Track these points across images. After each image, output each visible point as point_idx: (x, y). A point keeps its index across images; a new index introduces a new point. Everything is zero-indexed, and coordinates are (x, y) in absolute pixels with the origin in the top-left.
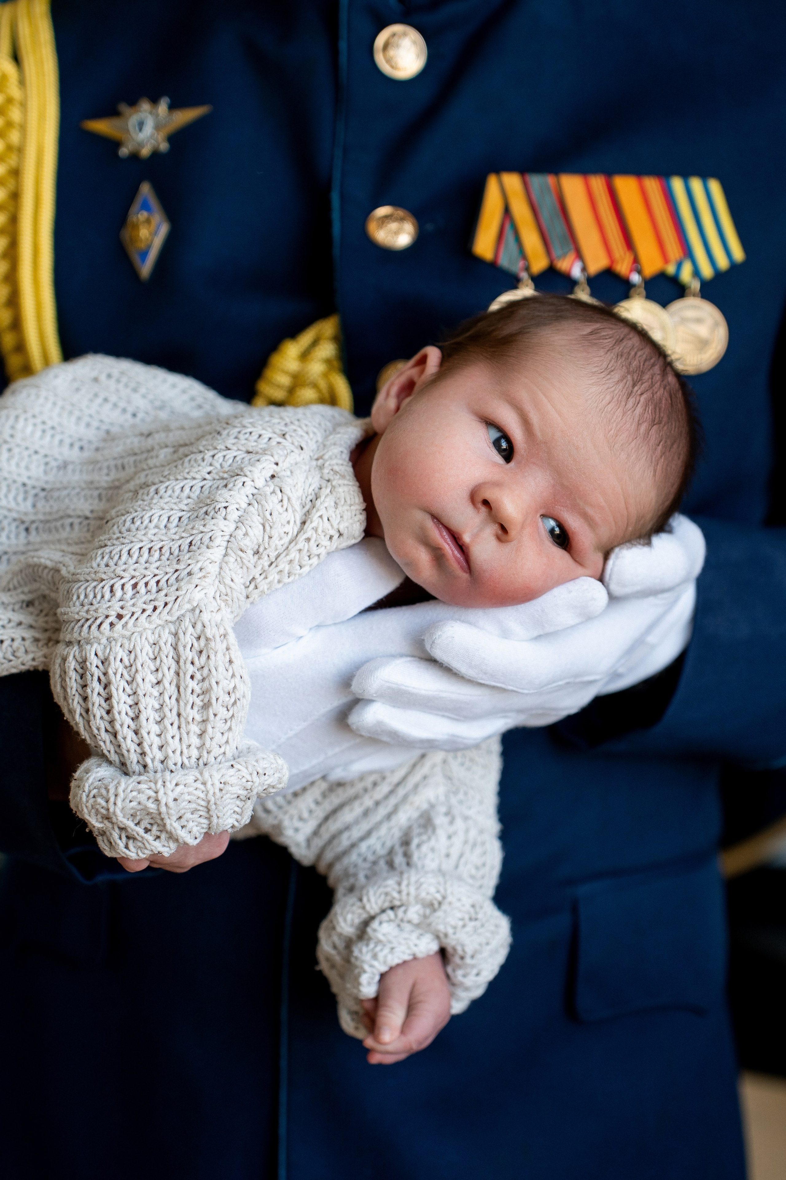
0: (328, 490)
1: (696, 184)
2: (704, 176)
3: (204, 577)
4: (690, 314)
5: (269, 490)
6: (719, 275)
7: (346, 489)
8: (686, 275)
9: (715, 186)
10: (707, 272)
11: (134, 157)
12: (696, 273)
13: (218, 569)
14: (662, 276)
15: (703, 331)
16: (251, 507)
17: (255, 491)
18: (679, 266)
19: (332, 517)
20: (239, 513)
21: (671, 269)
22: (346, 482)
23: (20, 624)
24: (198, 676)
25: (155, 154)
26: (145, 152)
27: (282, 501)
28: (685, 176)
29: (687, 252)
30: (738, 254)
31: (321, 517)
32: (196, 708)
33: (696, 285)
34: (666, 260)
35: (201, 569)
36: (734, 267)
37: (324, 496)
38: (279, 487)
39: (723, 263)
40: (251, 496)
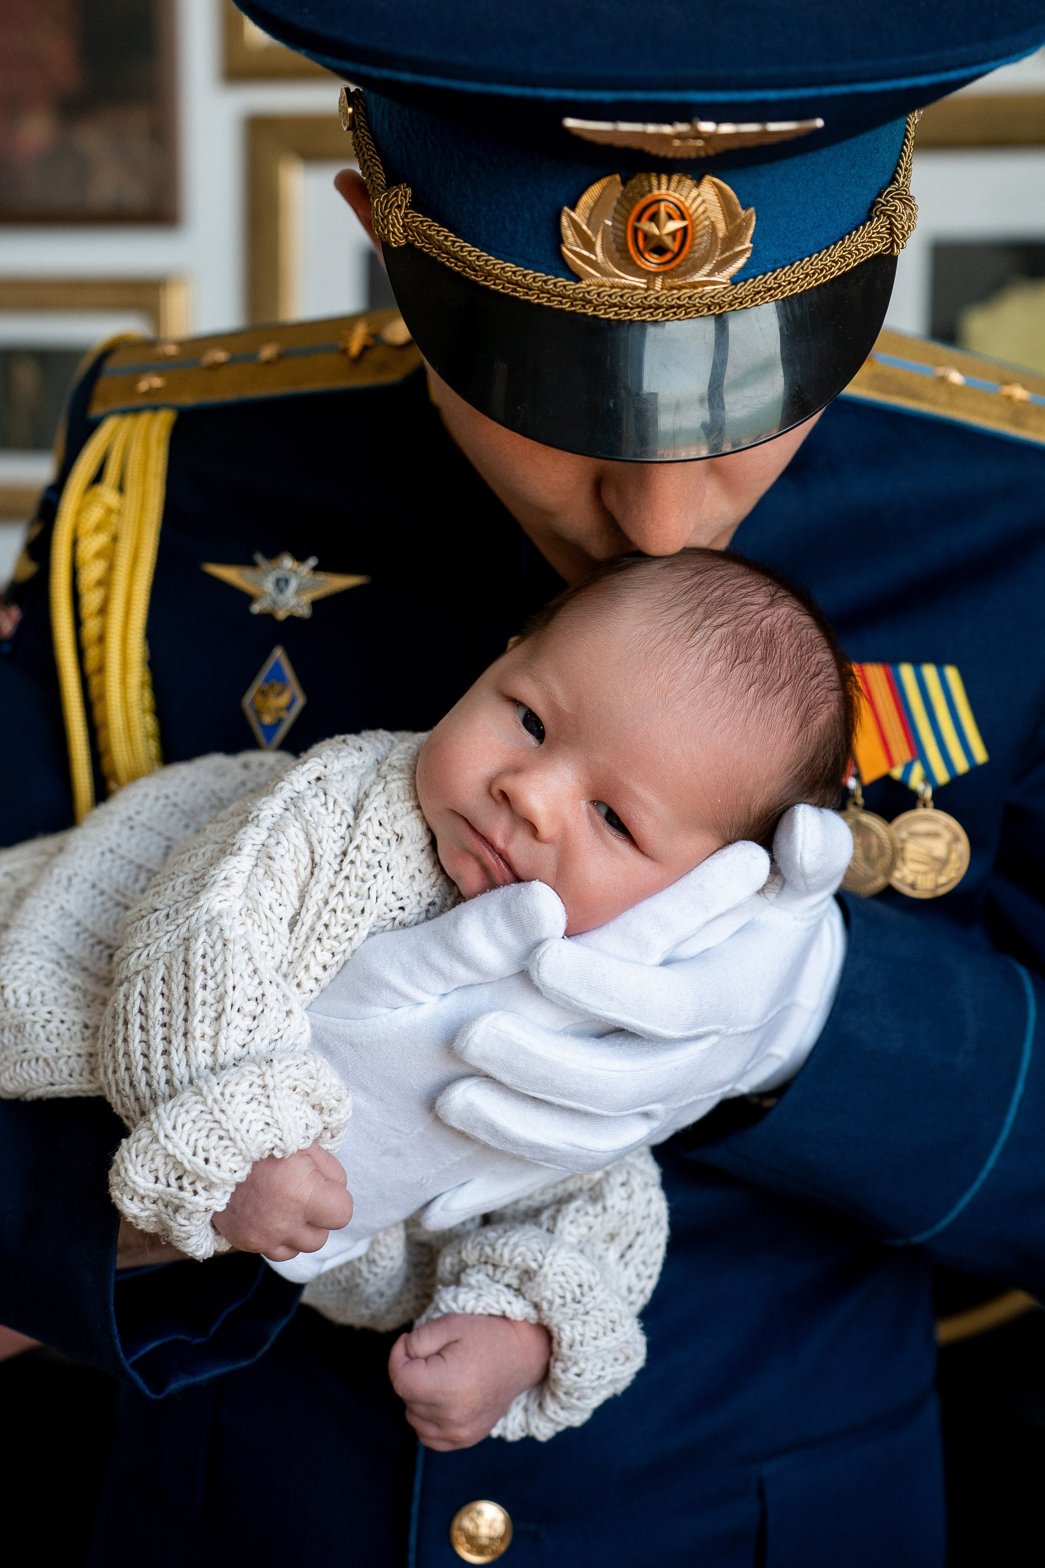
0: (380, 788)
1: (930, 672)
2: (940, 664)
3: (228, 886)
4: (922, 827)
5: (310, 793)
6: (956, 780)
7: (399, 783)
8: (916, 781)
9: (952, 674)
10: (942, 776)
11: (268, 617)
12: (929, 777)
13: (245, 881)
14: (886, 780)
15: (939, 848)
16: (288, 814)
17: (295, 795)
18: (908, 768)
19: (383, 818)
20: (274, 820)
21: (897, 773)
22: (402, 776)
23: (64, 981)
24: (211, 984)
25: (292, 619)
26: (281, 615)
27: (326, 804)
28: (917, 663)
29: (917, 751)
30: (981, 755)
31: (369, 819)
32: (207, 1021)
33: (928, 793)
34: (891, 764)
35: (225, 879)
36: (975, 769)
37: (374, 795)
38: (322, 788)
39: (962, 766)
40: (289, 800)
